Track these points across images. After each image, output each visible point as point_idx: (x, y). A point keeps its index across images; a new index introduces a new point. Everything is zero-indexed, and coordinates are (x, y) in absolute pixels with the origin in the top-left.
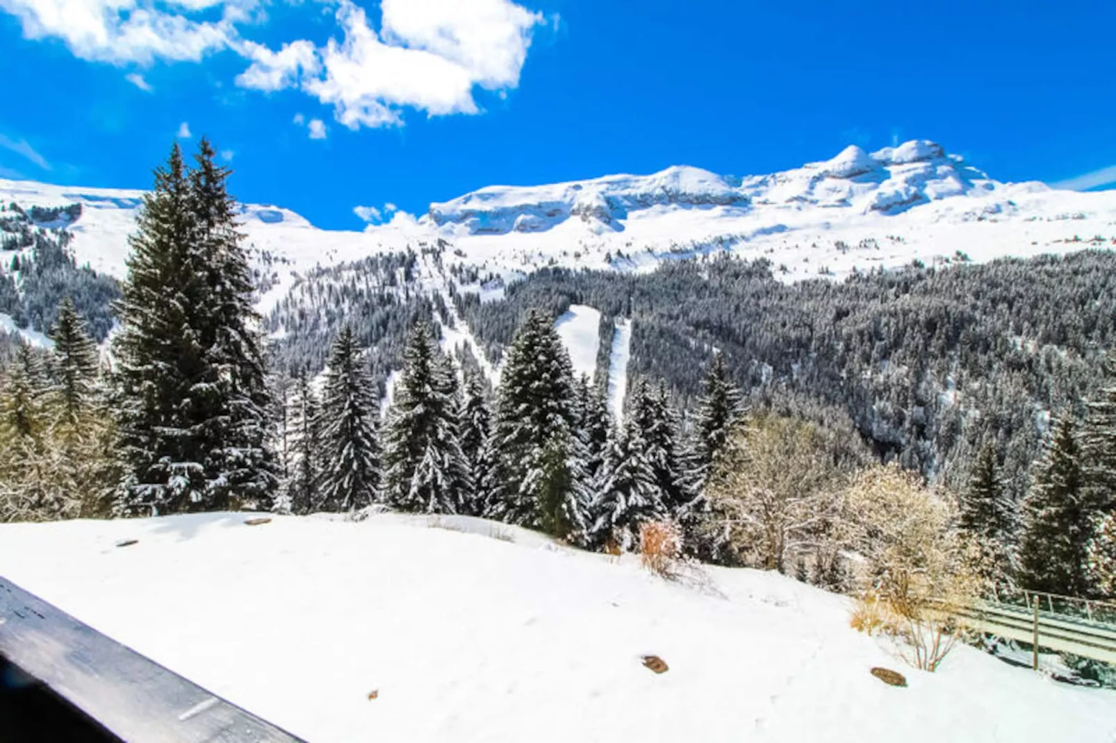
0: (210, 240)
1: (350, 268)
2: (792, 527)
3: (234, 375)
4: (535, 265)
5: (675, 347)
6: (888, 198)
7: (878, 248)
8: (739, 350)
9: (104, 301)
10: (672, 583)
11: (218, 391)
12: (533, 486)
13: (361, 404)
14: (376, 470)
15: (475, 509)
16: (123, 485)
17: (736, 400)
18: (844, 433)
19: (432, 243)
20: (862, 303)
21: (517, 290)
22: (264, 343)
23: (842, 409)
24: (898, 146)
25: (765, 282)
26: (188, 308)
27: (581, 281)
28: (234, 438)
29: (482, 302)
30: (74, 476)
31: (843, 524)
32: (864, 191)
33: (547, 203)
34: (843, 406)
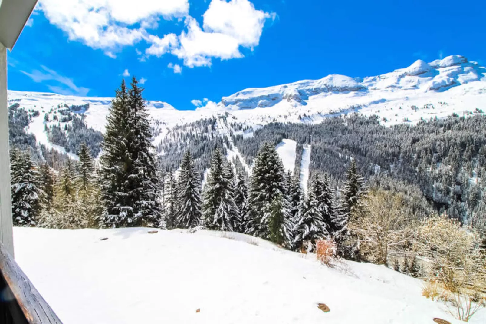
1: (189, 126)
2: (391, 244)
3: (145, 171)
4: (267, 122)
5: (332, 157)
6: (439, 84)
7: (434, 108)
8: (363, 158)
9: (97, 142)
10: (332, 269)
11: (139, 178)
12: (266, 220)
13: (194, 183)
14: (200, 211)
15: (241, 230)
16: (103, 215)
17: (361, 183)
18: (418, 198)
19: (223, 114)
20: (426, 135)
21: (259, 133)
22: (156, 158)
23: (416, 187)
24: (443, 58)
25: (376, 126)
26: (128, 144)
27: (288, 128)
28: (144, 197)
29: (244, 138)
30: (85, 211)
31: (418, 244)
32: (426, 81)
33: (272, 95)
34: (417, 185)
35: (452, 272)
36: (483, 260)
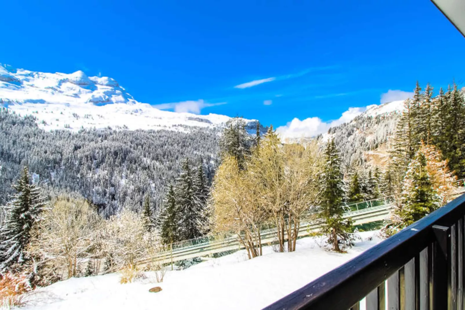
6: (97, 98)
7: (93, 119)
8: (16, 166)
18: (80, 204)
20: (87, 143)
23: (78, 193)
24: (101, 77)
25: (33, 129)
32: (86, 93)
34: (79, 191)
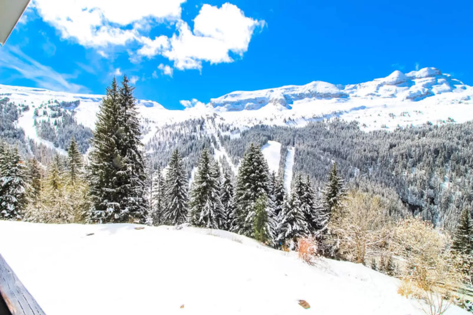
0: (126, 115)
1: (178, 125)
3: (133, 168)
4: (253, 124)
5: (314, 160)
6: (415, 94)
7: (410, 116)
8: (343, 161)
9: (87, 138)
10: (312, 266)
11: (127, 174)
12: (251, 219)
13: (181, 181)
14: (186, 209)
15: (226, 228)
16: (90, 210)
17: (342, 185)
18: (394, 201)
19: (211, 115)
20: (402, 141)
21: (246, 133)
22: (145, 155)
23: (392, 190)
24: (419, 70)
25: (356, 131)
26: (117, 142)
27: (273, 131)
28: (132, 193)
29: (231, 139)
30: (72, 206)
31: (394, 244)
32: (403, 91)
33: (259, 98)
34: (393, 188)
35: (425, 271)
36: (454, 260)
